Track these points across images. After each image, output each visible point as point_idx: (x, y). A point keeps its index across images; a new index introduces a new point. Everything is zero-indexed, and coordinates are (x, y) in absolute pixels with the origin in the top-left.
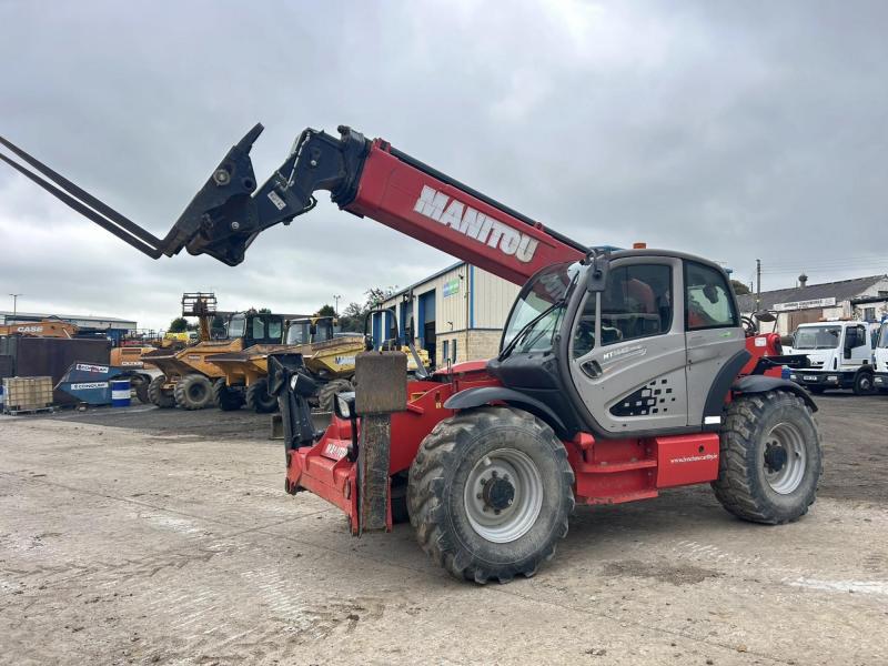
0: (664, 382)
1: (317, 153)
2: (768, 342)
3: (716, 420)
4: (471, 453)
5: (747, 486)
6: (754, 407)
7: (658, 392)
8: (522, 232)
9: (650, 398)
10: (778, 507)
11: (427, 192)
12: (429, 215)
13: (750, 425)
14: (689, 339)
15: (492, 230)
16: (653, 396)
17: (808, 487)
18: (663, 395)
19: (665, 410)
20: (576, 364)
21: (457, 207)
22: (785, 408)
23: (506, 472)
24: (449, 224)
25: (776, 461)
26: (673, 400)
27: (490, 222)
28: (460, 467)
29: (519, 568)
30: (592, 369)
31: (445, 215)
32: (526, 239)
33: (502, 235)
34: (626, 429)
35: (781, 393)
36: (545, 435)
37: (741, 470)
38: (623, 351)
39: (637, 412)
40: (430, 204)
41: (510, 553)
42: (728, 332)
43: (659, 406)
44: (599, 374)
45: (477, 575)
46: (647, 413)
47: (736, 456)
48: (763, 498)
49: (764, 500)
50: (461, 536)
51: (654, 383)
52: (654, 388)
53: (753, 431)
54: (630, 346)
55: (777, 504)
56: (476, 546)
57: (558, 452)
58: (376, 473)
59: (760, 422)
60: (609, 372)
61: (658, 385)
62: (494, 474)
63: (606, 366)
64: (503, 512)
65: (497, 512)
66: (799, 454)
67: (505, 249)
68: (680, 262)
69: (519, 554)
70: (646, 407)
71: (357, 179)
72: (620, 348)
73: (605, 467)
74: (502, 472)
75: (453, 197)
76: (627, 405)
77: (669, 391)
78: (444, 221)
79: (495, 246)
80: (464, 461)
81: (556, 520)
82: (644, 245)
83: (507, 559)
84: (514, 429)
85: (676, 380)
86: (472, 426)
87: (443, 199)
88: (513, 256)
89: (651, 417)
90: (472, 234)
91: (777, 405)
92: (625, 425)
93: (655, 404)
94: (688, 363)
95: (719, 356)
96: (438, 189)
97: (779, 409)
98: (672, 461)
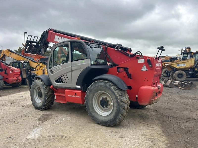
0: (66, 75)
1: (43, 35)
3: (79, 87)
7: (65, 78)
9: (63, 79)
14: (72, 64)
19: (66, 82)
20: (49, 71)
21: (60, 38)
22: (101, 86)
24: (59, 42)
26: (68, 80)
36: (42, 85)
39: (60, 82)
40: (56, 39)
44: (53, 73)
46: (62, 83)
52: (64, 76)
60: (55, 72)
62: (41, 91)
65: (41, 97)
68: (70, 43)
70: (62, 81)
75: (59, 36)
76: (58, 80)
77: (67, 77)
85: (69, 75)
92: (57, 85)
93: (64, 81)
94: (72, 70)
95: (80, 68)
96: (57, 35)
97: (98, 86)
98: (68, 96)
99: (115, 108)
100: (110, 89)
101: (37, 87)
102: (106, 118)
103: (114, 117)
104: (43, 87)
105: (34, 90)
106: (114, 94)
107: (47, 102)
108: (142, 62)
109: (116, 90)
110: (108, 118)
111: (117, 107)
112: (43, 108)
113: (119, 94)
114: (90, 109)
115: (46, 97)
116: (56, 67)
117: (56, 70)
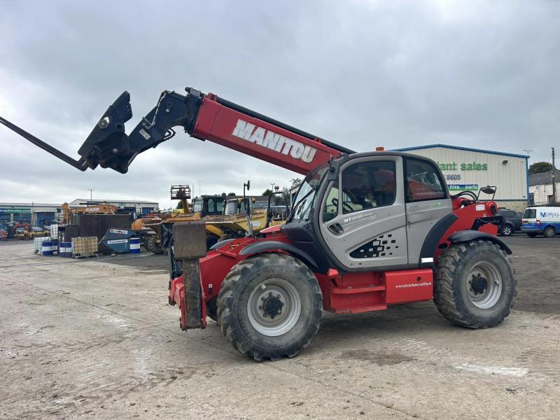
0: (390, 236)
1: (169, 104)
2: (486, 207)
3: (430, 260)
4: (251, 281)
5: (453, 303)
6: (460, 252)
7: (385, 242)
8: (305, 144)
9: (379, 246)
10: (479, 317)
11: (241, 123)
12: (242, 137)
13: (456, 264)
14: (408, 208)
15: (285, 144)
16: (382, 245)
17: (503, 304)
18: (389, 244)
19: (391, 254)
20: (324, 226)
21: (261, 131)
22: (484, 252)
23: (279, 293)
24: (255, 142)
25: (480, 286)
26: (397, 247)
27: (283, 139)
28: (244, 290)
29: (284, 352)
30: (336, 229)
31: (253, 136)
32: (308, 148)
33: (292, 146)
34: (361, 266)
35: (481, 241)
36: (301, 270)
37: (449, 292)
38: (358, 217)
39: (370, 255)
40: (242, 130)
41: (278, 342)
42: (439, 202)
43: (386, 251)
44: (341, 232)
45: (256, 355)
46: (377, 256)
47: (446, 283)
48: (466, 311)
49: (466, 312)
50: (244, 331)
51: (382, 237)
52: (382, 240)
53: (458, 267)
54: (363, 214)
55: (478, 315)
56: (254, 338)
57: (311, 281)
58: (192, 293)
59: (463, 261)
60: (349, 230)
61: (386, 238)
62: (270, 294)
63: (347, 227)
64: (277, 317)
65: (273, 317)
66: (497, 282)
67: (294, 155)
68: (401, 158)
69: (283, 343)
70: (376, 252)
71: (195, 119)
72: (357, 215)
73: (350, 290)
74: (275, 293)
75: (257, 125)
76: (362, 251)
77: (393, 242)
78: (252, 140)
79: (287, 154)
80: (246, 286)
81: (310, 323)
82: (382, 149)
83: (275, 346)
84: (280, 266)
85: (399, 235)
86: (252, 265)
87: (251, 127)
88: (300, 159)
89: (380, 258)
90: (272, 147)
91: (477, 249)
92: (360, 264)
93: (383, 250)
94: (408, 223)
95: (431, 218)
96: (248, 121)
97: (479, 252)
98: (397, 287)
99: (508, 288)
101: (266, 285)
116: (354, 216)
117: (355, 224)
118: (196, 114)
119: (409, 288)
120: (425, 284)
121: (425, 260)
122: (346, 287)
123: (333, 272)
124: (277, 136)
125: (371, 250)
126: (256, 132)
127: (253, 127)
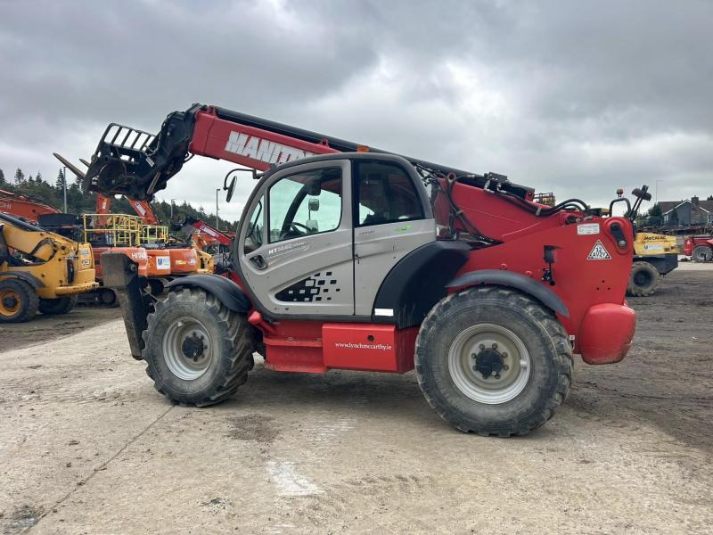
0: (329, 274)
1: (171, 127)
2: (601, 228)
3: (389, 313)
7: (322, 283)
9: (314, 287)
11: (233, 136)
12: (234, 152)
14: (356, 234)
15: (281, 153)
16: (316, 286)
18: (327, 285)
19: (329, 299)
20: (244, 259)
21: (254, 141)
22: (485, 308)
23: (203, 334)
24: (249, 155)
25: (489, 365)
26: (338, 290)
27: (279, 148)
30: (259, 262)
31: (246, 149)
33: (290, 155)
34: (287, 312)
35: (485, 290)
38: (286, 248)
39: (301, 299)
41: (186, 387)
42: (409, 225)
43: (322, 294)
44: (264, 266)
46: (311, 300)
51: (318, 275)
52: (318, 279)
53: (430, 327)
54: (292, 243)
59: (439, 318)
60: (274, 265)
61: (323, 276)
62: (194, 334)
63: (273, 259)
68: (349, 162)
69: (190, 389)
70: (310, 297)
72: (284, 245)
73: (291, 342)
74: (200, 334)
75: (251, 134)
76: (291, 292)
77: (333, 282)
78: (245, 154)
80: (160, 322)
85: (343, 273)
87: (244, 138)
89: (314, 304)
90: (266, 159)
92: (287, 309)
93: (318, 293)
94: (355, 258)
95: (394, 250)
96: (240, 131)
97: (475, 307)
98: (338, 345)
100: (521, 316)
101: (182, 321)
102: (502, 411)
103: (534, 405)
104: (218, 318)
105: (165, 333)
106: (537, 330)
107: (231, 375)
108: (592, 233)
109: (541, 320)
110: (510, 409)
111: (545, 372)
112: (213, 398)
113: (553, 330)
114: (441, 385)
115: (233, 357)
116: (280, 246)
117: (282, 257)
118: (192, 132)
119: (354, 348)
120: (380, 347)
121: (379, 312)
122: (285, 338)
123: (255, 316)
124: (273, 144)
125: (302, 292)
126: (249, 144)
127: (246, 137)
